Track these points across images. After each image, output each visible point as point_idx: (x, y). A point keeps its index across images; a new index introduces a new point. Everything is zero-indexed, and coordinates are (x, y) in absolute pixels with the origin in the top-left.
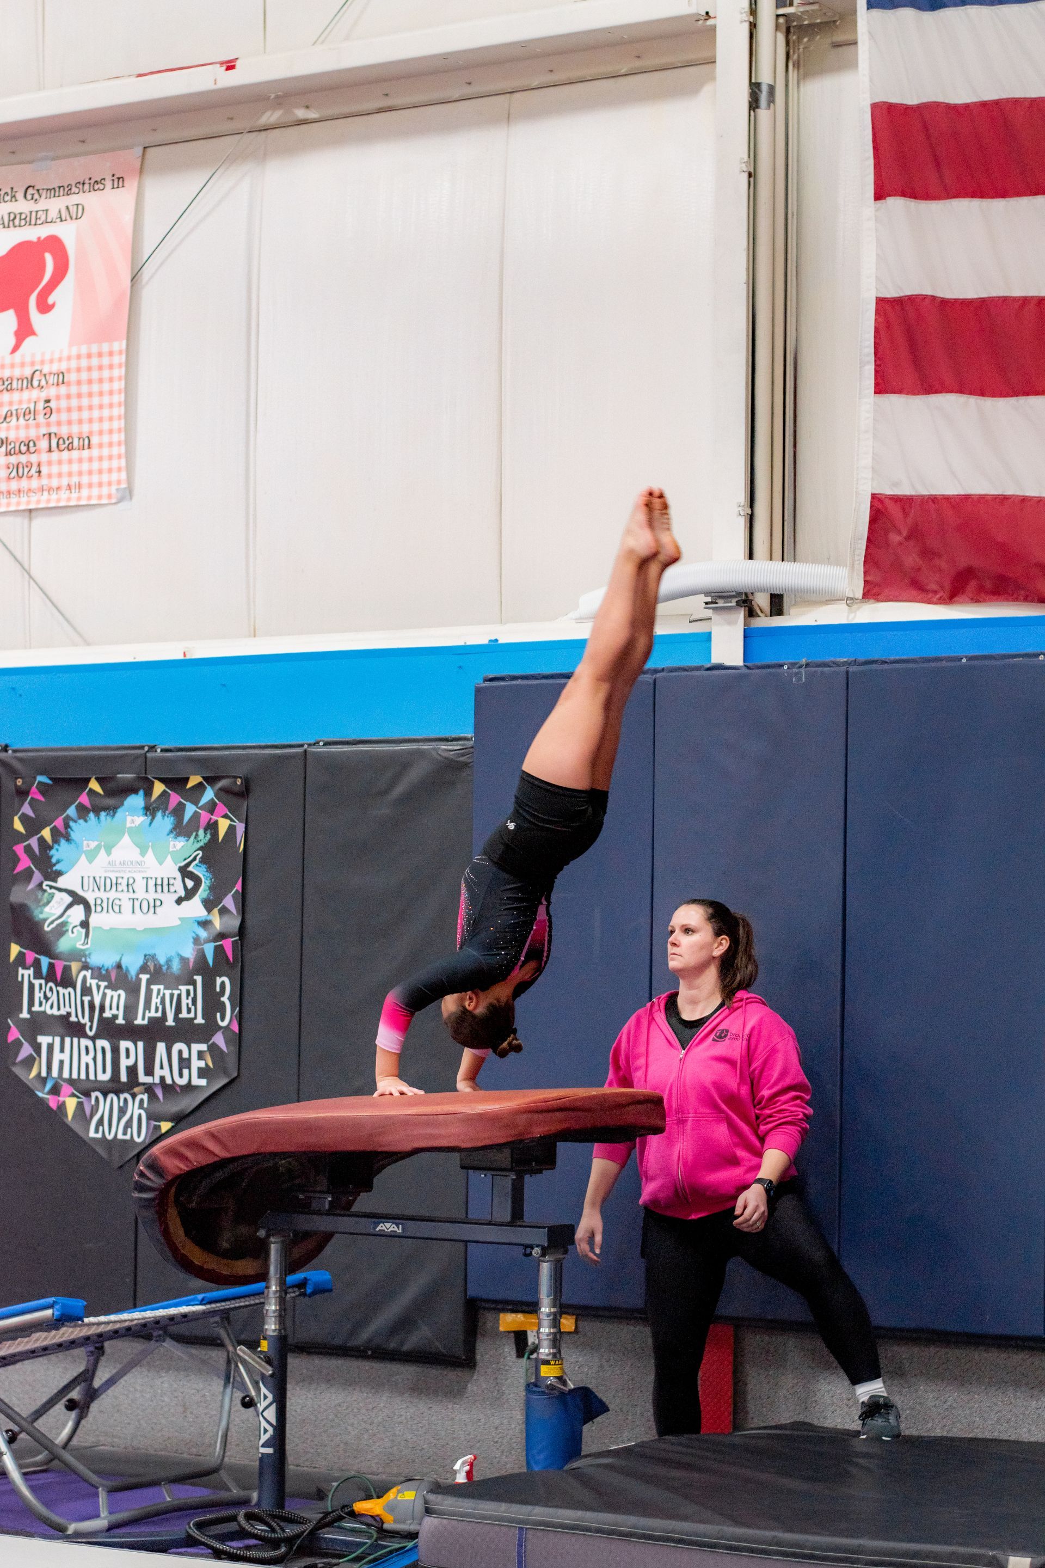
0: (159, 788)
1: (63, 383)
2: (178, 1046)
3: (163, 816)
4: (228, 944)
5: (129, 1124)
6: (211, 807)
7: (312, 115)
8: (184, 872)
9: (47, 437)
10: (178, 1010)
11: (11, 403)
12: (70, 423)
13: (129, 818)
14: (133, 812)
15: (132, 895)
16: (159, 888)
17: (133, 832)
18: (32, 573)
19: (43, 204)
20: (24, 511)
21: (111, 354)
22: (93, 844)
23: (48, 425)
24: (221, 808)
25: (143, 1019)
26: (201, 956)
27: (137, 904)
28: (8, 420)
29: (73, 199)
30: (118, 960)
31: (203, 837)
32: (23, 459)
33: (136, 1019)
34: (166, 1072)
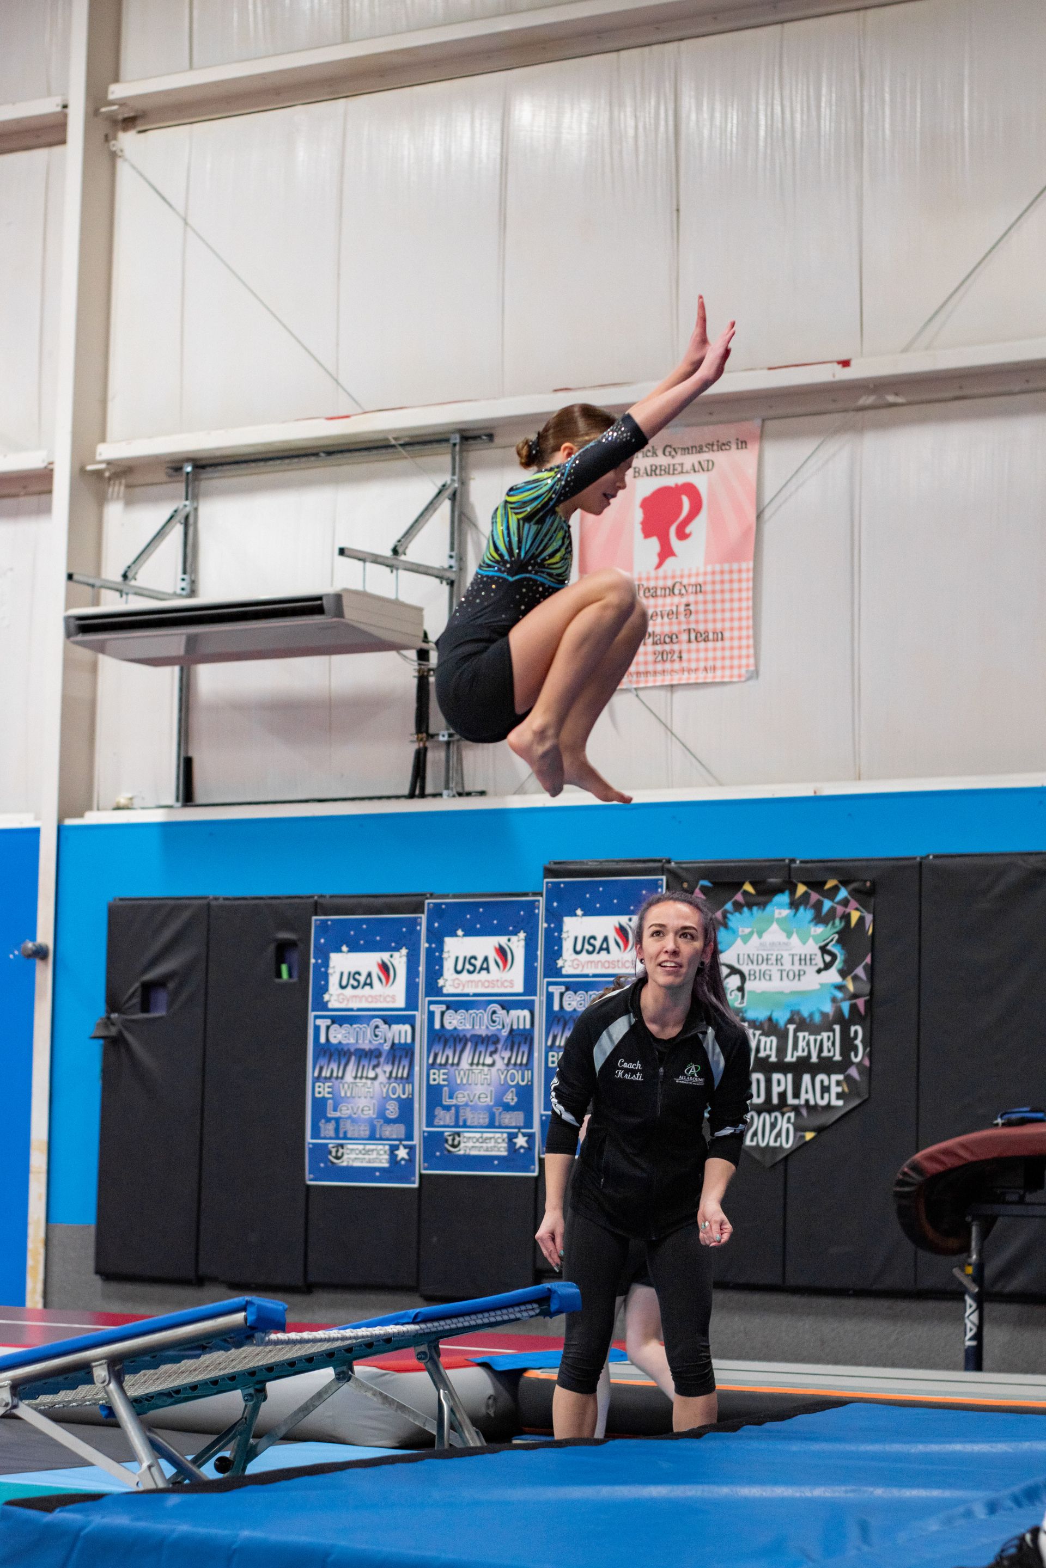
0: (801, 889)
1: (701, 591)
2: (820, 1077)
3: (805, 909)
4: (861, 1003)
5: (779, 1135)
6: (845, 903)
7: (900, 400)
8: (824, 950)
9: (687, 632)
10: (821, 1050)
11: (656, 606)
12: (706, 621)
13: (777, 912)
14: (780, 906)
15: (780, 967)
16: (803, 962)
17: (780, 922)
18: (674, 731)
19: (679, 459)
20: (667, 686)
21: (740, 571)
22: (747, 931)
23: (688, 623)
24: (853, 903)
25: (792, 1056)
26: (839, 1012)
27: (785, 974)
28: (654, 618)
29: (704, 457)
30: (768, 1014)
31: (839, 924)
32: (667, 647)
33: (786, 1056)
34: (810, 1096)
